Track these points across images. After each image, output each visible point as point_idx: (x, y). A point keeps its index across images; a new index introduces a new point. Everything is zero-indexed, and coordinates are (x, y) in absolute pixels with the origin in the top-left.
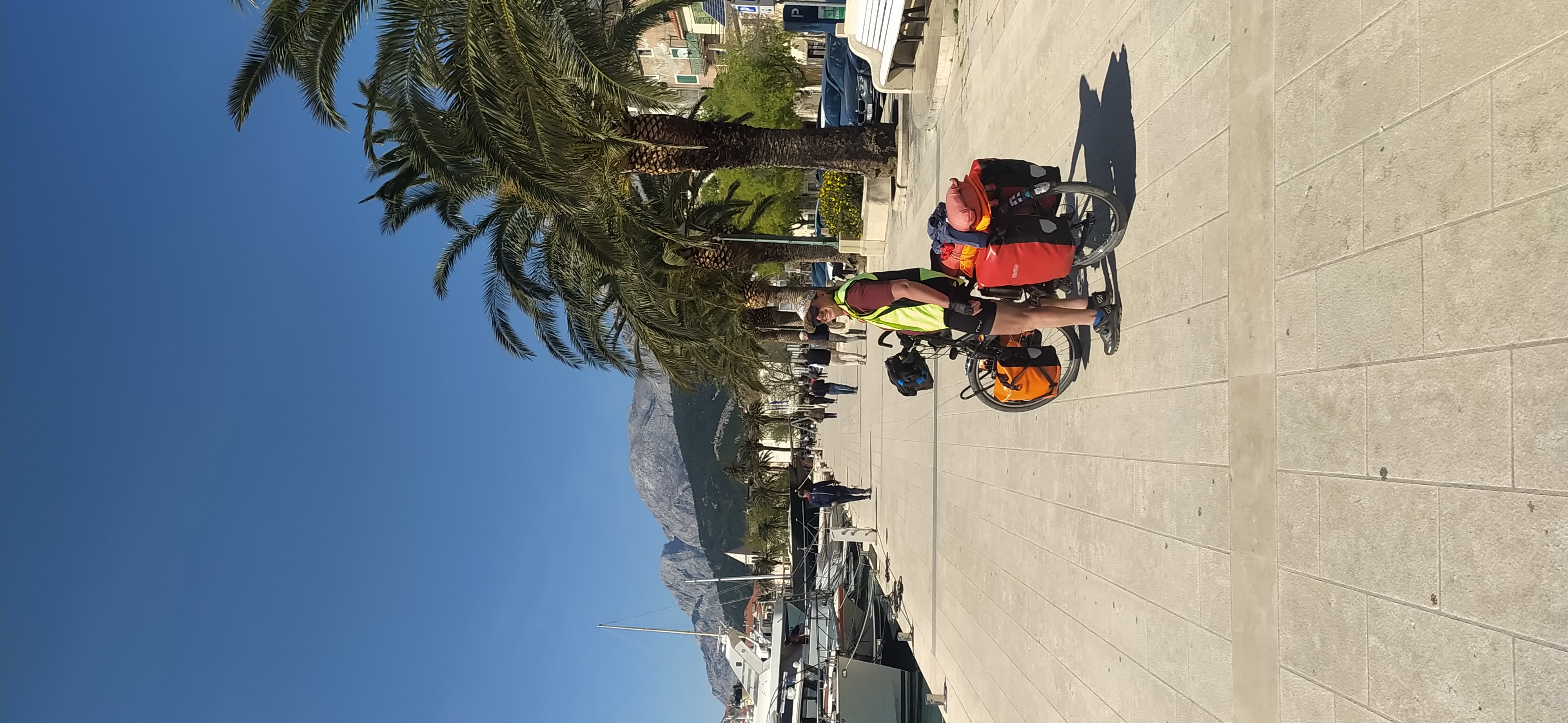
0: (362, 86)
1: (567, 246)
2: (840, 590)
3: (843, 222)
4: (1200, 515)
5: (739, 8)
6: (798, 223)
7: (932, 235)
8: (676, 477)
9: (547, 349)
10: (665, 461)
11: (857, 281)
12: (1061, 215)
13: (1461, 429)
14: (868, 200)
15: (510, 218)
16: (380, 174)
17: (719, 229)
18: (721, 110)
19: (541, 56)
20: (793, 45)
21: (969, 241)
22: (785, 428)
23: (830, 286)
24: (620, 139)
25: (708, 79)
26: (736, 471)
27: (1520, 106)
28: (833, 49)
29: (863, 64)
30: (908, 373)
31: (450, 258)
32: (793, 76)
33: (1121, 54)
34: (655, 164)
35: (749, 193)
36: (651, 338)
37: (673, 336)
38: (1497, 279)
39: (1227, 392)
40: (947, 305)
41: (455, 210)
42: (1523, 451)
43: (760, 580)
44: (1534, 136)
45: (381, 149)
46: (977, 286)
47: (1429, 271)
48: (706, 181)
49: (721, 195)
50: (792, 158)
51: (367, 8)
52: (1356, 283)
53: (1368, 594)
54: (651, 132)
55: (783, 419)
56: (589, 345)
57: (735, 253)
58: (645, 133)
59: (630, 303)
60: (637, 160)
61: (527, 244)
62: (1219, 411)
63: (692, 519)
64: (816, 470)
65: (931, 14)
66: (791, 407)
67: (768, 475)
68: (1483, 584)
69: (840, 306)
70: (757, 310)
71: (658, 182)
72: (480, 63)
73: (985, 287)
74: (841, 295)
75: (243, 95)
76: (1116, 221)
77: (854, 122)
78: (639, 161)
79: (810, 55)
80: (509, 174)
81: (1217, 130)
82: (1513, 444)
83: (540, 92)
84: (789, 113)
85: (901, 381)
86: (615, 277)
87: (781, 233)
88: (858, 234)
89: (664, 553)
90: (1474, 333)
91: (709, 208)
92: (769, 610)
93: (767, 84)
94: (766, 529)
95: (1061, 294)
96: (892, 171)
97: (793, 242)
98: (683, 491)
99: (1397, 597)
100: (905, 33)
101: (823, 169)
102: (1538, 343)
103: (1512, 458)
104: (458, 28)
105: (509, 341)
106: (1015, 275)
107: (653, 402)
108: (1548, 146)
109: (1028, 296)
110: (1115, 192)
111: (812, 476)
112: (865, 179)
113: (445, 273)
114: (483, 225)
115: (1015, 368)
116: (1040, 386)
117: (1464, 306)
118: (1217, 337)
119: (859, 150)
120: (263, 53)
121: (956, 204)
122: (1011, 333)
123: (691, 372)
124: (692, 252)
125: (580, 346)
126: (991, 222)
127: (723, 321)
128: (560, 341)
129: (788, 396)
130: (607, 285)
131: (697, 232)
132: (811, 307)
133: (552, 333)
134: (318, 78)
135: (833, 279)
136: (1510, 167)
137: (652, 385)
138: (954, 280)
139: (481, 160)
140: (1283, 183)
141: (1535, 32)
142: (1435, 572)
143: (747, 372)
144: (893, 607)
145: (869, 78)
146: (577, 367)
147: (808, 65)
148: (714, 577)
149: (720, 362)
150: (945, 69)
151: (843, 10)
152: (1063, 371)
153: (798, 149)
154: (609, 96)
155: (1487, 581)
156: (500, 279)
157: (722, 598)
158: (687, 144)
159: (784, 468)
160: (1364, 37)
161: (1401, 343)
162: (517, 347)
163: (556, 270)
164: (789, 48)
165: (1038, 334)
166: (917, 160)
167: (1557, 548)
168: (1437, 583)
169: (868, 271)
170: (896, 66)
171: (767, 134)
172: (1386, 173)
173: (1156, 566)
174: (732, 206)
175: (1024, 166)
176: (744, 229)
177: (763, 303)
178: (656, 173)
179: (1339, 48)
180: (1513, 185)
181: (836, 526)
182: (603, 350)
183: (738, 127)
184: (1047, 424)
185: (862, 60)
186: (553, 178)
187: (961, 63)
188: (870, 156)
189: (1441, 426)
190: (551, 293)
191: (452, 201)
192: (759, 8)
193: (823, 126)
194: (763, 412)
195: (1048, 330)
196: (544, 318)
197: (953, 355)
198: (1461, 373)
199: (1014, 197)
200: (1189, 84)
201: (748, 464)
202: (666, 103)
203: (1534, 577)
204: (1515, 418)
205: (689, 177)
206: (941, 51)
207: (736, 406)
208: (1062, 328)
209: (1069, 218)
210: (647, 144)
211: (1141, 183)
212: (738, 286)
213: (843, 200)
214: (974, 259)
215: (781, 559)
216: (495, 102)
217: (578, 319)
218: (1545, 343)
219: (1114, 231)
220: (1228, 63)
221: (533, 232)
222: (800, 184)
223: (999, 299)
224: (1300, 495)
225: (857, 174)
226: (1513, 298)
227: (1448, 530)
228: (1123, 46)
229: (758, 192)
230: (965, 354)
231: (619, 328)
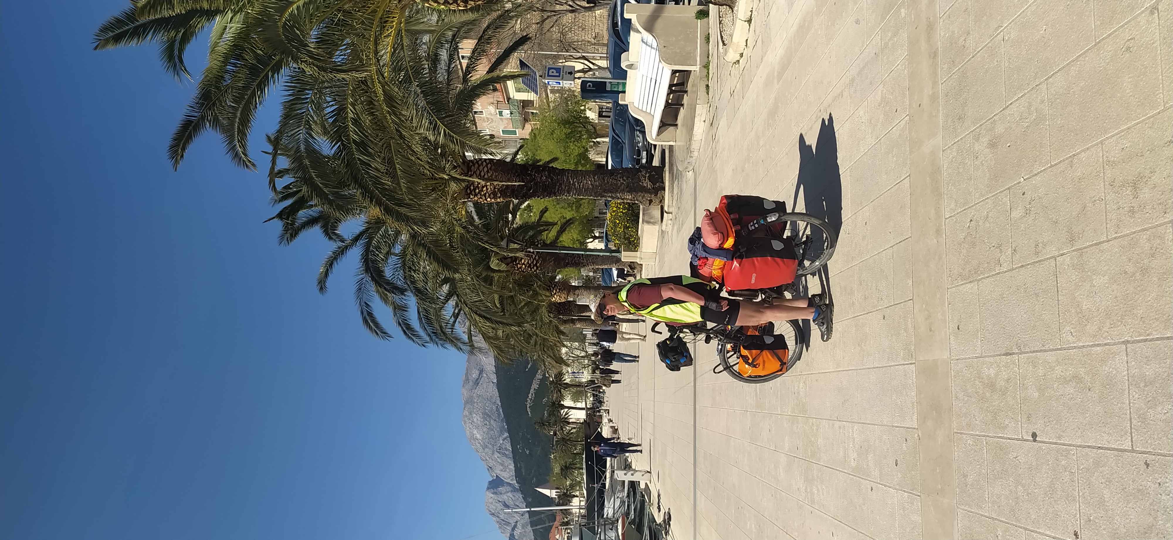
0: (268, 137)
1: (419, 256)
2: (622, 518)
3: (625, 238)
4: (896, 465)
5: (548, 82)
6: (591, 238)
7: (691, 251)
8: (498, 429)
9: (402, 333)
10: (490, 417)
11: (635, 284)
12: (787, 237)
13: (1090, 404)
14: (643, 223)
15: (376, 235)
16: (279, 201)
17: (532, 242)
18: (534, 155)
19: (401, 117)
20: (588, 108)
21: (719, 256)
22: (581, 392)
23: (615, 285)
24: (458, 177)
25: (525, 132)
26: (544, 425)
27: (1124, 164)
28: (617, 111)
29: (639, 123)
30: (674, 354)
31: (330, 264)
32: (588, 131)
33: (828, 120)
34: (485, 195)
35: (554, 216)
36: (480, 325)
37: (497, 322)
38: (1113, 291)
39: (914, 372)
40: (702, 303)
41: (334, 228)
42: (1138, 422)
43: (561, 510)
44: (1135, 187)
45: (281, 183)
46: (725, 289)
47: (1062, 284)
48: (523, 207)
49: (534, 217)
50: (587, 191)
51: (274, 82)
52: (1008, 292)
53: (1026, 529)
54: (483, 172)
55: (579, 385)
56: (433, 329)
57: (544, 261)
58: (478, 172)
59: (465, 298)
60: (471, 192)
61: (388, 253)
62: (909, 386)
63: (510, 462)
64: (604, 425)
65: (689, 88)
66: (586, 377)
67: (568, 428)
68: (1113, 523)
69: (622, 303)
70: (560, 303)
71: (486, 208)
72: (356, 122)
73: (731, 290)
74: (623, 295)
75: (179, 145)
76: (828, 242)
77: (632, 165)
78: (473, 193)
79: (600, 115)
80: (376, 202)
81: (901, 177)
82: (1130, 416)
83: (401, 144)
84: (584, 157)
85: (668, 360)
86: (454, 279)
87: (579, 245)
88: (636, 247)
89: (488, 488)
90: (1098, 332)
91: (525, 228)
92: (568, 533)
93: (568, 136)
94: (566, 470)
95: (788, 295)
96: (661, 201)
97: (587, 253)
98: (503, 440)
99: (1048, 533)
100: (670, 101)
101: (610, 199)
102: (1146, 340)
103: (1131, 426)
104: (341, 97)
105: (373, 326)
106: (753, 281)
107: (481, 371)
108: (1145, 194)
109: (764, 296)
110: (827, 220)
111: (601, 429)
112: (641, 207)
113: (326, 275)
114: (356, 239)
115: (754, 351)
116: (773, 365)
117: (1089, 311)
118: (906, 330)
119: (637, 185)
120: (196, 114)
121: (709, 228)
122: (751, 324)
123: (510, 350)
124: (512, 260)
125: (426, 330)
126: (735, 242)
127: (535, 311)
128: (412, 327)
129: (583, 368)
130: (448, 284)
131: (516, 245)
132: (600, 304)
133: (406, 320)
134: (236, 133)
135: (618, 280)
136: (1118, 209)
137: (480, 359)
138: (708, 285)
139: (354, 191)
140: (951, 217)
141: (1132, 111)
142: (1076, 514)
143: (552, 350)
144: (663, 532)
145: (643, 133)
146: (424, 346)
147: (599, 122)
148: (527, 507)
149: (532, 342)
150: (700, 128)
151: (624, 85)
152: (791, 353)
153: (592, 185)
154: (452, 146)
155: (1116, 521)
156: (367, 280)
157: (533, 524)
158: (509, 181)
159: (580, 423)
160: (1007, 112)
161: (1043, 337)
162: (379, 331)
163: (409, 273)
164: (585, 110)
165: (771, 325)
166: (679, 194)
167: (1168, 497)
168: (1078, 522)
169: (643, 277)
170: (664, 125)
171: (568, 174)
172: (1028, 211)
173: (864, 505)
174: (542, 226)
175: (759, 201)
176: (551, 243)
177: (565, 298)
178: (485, 201)
179: (989, 120)
180: (1121, 223)
181: (619, 469)
182: (444, 333)
183: (546, 168)
184: (779, 393)
185: (639, 120)
186: (408, 206)
187: (712, 124)
188: (644, 190)
189: (1076, 401)
190: (406, 290)
191: (332, 221)
192: (563, 83)
193: (610, 168)
194: (564, 380)
195: (779, 322)
196: (400, 309)
197: (708, 340)
198: (1089, 361)
199: (752, 224)
200: (879, 142)
201: (553, 419)
202: (493, 151)
203: (1151, 519)
204: (1131, 396)
205: (510, 204)
206: (696, 115)
207: (544, 375)
208: (790, 321)
209: (793, 239)
210: (479, 181)
211: (846, 214)
212: (546, 285)
213: (624, 222)
214: (722, 269)
215: (577, 493)
216: (367, 150)
217: (425, 310)
218: (1151, 340)
219: (827, 249)
220: (908, 128)
221: (393, 245)
222: (593, 209)
223: (741, 299)
224: (972, 452)
225: (635, 203)
226: (1125, 306)
227: (1085, 481)
228: (830, 114)
229: (561, 215)
230: (717, 339)
231: (456, 316)
